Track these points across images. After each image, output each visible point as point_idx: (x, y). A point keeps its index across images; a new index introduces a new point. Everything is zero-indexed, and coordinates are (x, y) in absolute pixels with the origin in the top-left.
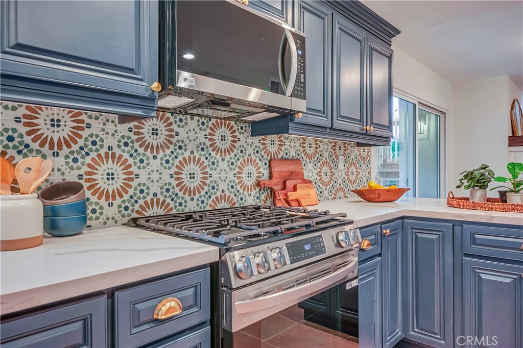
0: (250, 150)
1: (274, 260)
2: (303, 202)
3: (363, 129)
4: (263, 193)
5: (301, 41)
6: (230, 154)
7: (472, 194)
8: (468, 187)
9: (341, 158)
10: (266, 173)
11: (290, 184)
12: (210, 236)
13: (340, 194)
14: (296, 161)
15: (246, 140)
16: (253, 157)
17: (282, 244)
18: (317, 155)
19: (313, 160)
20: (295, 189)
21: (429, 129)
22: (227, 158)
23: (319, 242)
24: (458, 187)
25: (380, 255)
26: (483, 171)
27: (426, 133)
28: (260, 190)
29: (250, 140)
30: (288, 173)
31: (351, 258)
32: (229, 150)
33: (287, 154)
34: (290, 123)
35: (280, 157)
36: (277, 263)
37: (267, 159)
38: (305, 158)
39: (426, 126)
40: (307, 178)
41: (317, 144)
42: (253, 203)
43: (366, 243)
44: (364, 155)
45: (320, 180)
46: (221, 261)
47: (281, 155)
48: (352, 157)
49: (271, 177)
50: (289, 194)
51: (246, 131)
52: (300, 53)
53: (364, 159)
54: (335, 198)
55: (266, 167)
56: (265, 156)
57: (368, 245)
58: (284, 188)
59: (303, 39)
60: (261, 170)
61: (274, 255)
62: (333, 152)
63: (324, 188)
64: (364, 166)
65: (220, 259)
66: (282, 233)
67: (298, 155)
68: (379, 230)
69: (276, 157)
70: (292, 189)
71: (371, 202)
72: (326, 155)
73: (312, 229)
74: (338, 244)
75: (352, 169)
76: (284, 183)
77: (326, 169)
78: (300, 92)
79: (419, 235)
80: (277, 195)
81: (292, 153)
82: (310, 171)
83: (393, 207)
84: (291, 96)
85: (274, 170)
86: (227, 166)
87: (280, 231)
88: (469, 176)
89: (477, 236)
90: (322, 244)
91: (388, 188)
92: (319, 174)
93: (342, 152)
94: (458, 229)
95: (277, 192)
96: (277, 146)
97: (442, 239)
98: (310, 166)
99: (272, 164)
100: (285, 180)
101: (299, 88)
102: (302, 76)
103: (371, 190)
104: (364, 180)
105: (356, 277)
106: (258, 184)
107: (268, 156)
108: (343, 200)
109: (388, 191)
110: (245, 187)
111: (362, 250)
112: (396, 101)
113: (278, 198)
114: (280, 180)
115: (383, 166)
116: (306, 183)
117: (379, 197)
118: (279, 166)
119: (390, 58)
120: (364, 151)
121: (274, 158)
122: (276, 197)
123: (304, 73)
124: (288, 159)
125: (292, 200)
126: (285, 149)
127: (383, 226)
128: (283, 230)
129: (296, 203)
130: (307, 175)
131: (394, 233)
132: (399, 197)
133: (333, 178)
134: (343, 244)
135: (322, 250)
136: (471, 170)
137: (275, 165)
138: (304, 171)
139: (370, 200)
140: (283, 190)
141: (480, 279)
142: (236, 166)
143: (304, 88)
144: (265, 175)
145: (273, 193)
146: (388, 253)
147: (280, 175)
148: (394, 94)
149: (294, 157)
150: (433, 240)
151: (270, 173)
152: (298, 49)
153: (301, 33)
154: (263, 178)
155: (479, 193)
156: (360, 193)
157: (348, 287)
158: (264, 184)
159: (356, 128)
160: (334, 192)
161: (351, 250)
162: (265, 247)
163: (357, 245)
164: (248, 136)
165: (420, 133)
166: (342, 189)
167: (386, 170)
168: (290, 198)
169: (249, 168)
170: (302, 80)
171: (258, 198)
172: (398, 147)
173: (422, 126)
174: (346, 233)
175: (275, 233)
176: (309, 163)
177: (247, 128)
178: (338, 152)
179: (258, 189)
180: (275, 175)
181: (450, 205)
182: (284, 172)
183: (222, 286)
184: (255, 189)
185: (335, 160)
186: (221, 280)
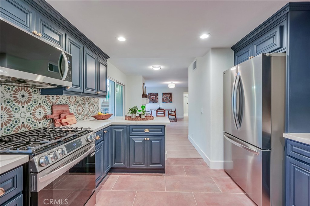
0: (40, 101)
1: (59, 154)
2: (69, 123)
3: (96, 93)
4: (48, 121)
5: (70, 58)
6: (27, 104)
7: (132, 115)
8: (131, 113)
9: (87, 103)
10: (50, 112)
11: (62, 116)
12: (21, 150)
13: (86, 117)
14: (66, 105)
15: (38, 97)
16: (42, 104)
17: (63, 146)
18: (76, 102)
19: (74, 104)
20: (65, 118)
21: (119, 90)
22: (26, 105)
23: (80, 142)
24: (128, 113)
25: (103, 140)
26: (135, 108)
27: (118, 92)
28: (46, 120)
29: (40, 96)
30: (62, 111)
31: (93, 145)
32: (27, 102)
33: (61, 102)
34: (64, 91)
35: (57, 104)
36: (61, 155)
37: (50, 105)
38: (70, 104)
39: (118, 89)
40: (71, 112)
41: (76, 98)
42: (42, 127)
43: (98, 137)
44: (96, 101)
45: (77, 112)
46: (30, 161)
47: (58, 103)
48: (91, 102)
49: (52, 113)
50: (62, 120)
51: (37, 92)
52: (69, 62)
53: (96, 103)
54: (84, 119)
55: (49, 109)
56: (49, 104)
57: (99, 138)
58: (60, 118)
59: (71, 57)
60: (47, 110)
61: (59, 152)
62: (83, 100)
63: (79, 116)
64: (96, 106)
65: (29, 160)
66: (62, 141)
67: (67, 102)
68: (103, 131)
69: (55, 104)
70: (64, 118)
71: (99, 120)
72: (80, 102)
73: (76, 137)
74: (88, 140)
75: (91, 107)
76: (60, 115)
77: (80, 108)
78: (69, 78)
79: (116, 131)
80: (56, 121)
81: (64, 102)
82: (72, 109)
83: (107, 122)
84: (65, 80)
85: (54, 110)
86: (25, 110)
87: (61, 141)
88: (131, 110)
89: (133, 129)
90: (81, 142)
91: (105, 114)
92: (77, 110)
93: (87, 100)
94: (128, 127)
95: (56, 120)
96: (56, 99)
97: (124, 131)
98: (72, 107)
99: (53, 107)
100: (60, 114)
101: (69, 77)
102: (70, 72)
103: (99, 116)
104: (96, 111)
105: (95, 151)
106: (45, 117)
107: (50, 104)
108: (88, 120)
109: (105, 115)
110: (37, 119)
111: (96, 140)
112: (108, 81)
113: (57, 123)
114: (57, 114)
115: (103, 102)
116: (71, 114)
117: (102, 118)
118: (57, 108)
119: (106, 66)
120: (96, 100)
121: (54, 104)
122: (55, 122)
123: (71, 71)
124: (61, 104)
125: (64, 123)
126: (60, 100)
127: (104, 130)
128: (63, 140)
129: (66, 124)
130: (71, 111)
131: (108, 131)
132: (109, 117)
133: (83, 111)
134: (89, 140)
135: (81, 144)
136: (132, 108)
137: (55, 108)
138: (70, 109)
139: (99, 119)
140: (59, 119)
141: (134, 142)
142: (32, 109)
143: (71, 77)
144: (49, 113)
145: (53, 121)
146: (106, 139)
147: (57, 112)
148: (108, 78)
149: (65, 104)
150: (121, 132)
151: (52, 111)
152: (68, 60)
153: (69, 54)
154: (48, 114)
155: (134, 115)
156: (94, 117)
157: (91, 156)
158: (49, 117)
159: (93, 92)
160: (84, 117)
161: (93, 141)
162: (54, 149)
163: (95, 139)
164: (39, 95)
165: (116, 92)
166: (87, 115)
167: (104, 104)
168: (63, 122)
169: (40, 110)
170: (70, 74)
171: (45, 124)
172: (109, 96)
173: (117, 89)
174: (91, 136)
175: (59, 142)
176: (72, 106)
177: (39, 91)
178: (85, 101)
179: (45, 120)
180: (54, 112)
181: (126, 119)
182: (59, 110)
183: (30, 173)
184: (43, 120)
185: (84, 104)
186: (30, 170)
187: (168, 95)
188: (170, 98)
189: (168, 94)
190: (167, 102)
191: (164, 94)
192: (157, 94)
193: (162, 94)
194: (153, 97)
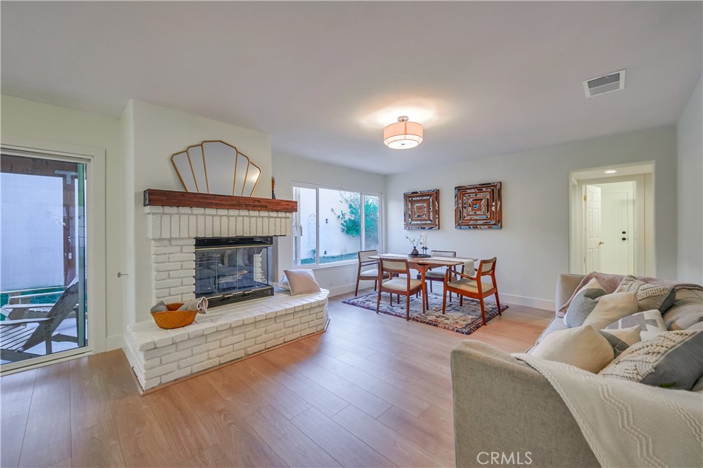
187: (480, 196)
188: (488, 206)
189: (480, 188)
190: (475, 227)
191: (461, 191)
192: (436, 195)
193: (453, 193)
194: (419, 208)
